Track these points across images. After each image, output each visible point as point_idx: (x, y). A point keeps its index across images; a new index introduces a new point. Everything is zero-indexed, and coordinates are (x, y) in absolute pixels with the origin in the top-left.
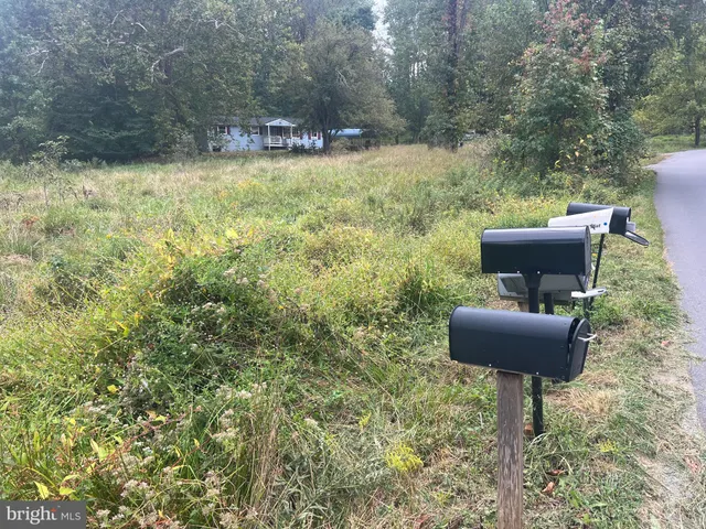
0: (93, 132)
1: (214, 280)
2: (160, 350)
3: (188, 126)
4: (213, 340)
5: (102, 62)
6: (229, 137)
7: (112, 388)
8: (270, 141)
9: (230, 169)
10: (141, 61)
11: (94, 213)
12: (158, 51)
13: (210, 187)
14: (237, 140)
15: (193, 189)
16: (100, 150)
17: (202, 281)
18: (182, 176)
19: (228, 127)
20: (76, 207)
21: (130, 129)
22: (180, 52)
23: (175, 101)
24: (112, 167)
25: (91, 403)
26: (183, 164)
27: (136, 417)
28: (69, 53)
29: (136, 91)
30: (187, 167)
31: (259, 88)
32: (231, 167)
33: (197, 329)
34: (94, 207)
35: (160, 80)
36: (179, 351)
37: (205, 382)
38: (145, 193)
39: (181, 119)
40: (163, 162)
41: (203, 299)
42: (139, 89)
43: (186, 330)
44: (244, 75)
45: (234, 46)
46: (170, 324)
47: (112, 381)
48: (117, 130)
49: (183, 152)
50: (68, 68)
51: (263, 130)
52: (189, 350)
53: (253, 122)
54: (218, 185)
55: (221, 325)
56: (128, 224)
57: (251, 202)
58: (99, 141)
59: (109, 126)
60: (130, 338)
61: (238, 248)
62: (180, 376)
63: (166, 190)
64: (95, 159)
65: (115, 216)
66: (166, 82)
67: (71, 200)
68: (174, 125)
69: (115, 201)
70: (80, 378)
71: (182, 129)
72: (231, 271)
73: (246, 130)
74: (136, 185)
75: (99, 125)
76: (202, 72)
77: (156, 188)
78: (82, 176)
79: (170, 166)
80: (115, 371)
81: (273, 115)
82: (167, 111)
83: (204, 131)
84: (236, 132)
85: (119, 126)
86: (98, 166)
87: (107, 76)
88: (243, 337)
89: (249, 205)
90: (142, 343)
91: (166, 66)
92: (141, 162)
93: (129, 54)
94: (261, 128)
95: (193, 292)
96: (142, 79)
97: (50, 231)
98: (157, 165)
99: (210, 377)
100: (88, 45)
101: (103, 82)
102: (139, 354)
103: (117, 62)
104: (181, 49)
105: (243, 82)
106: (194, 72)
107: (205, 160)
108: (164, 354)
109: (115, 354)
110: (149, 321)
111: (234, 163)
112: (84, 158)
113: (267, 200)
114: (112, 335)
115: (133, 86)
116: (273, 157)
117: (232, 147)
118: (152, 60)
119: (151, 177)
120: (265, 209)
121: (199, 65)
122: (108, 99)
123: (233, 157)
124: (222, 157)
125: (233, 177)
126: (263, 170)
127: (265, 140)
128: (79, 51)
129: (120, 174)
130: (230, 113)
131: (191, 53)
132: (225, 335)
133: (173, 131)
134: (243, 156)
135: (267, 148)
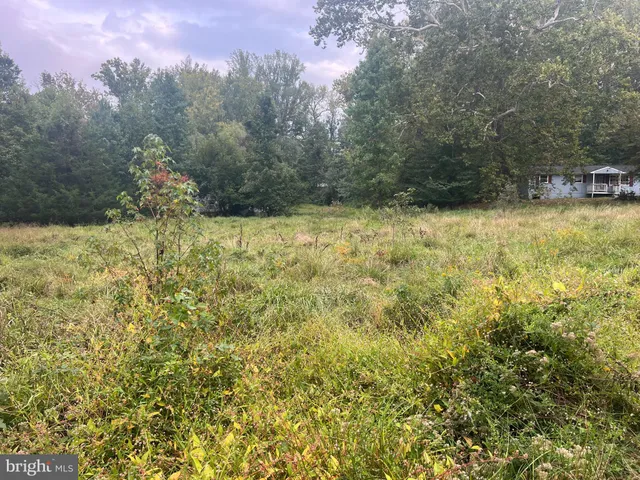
0: (432, 184)
1: (540, 330)
2: (481, 384)
3: (511, 176)
4: (532, 388)
5: (446, 127)
6: (550, 186)
7: (438, 407)
8: (593, 188)
9: (548, 216)
10: (476, 122)
11: (427, 251)
12: (493, 114)
13: (528, 233)
14: (558, 188)
15: (512, 234)
16: (434, 198)
17: (528, 329)
18: (502, 221)
19: (550, 177)
20: (414, 244)
21: (460, 181)
22: (512, 112)
23: (502, 155)
24: (442, 212)
25: (420, 415)
26: (504, 211)
27: (456, 440)
28: (422, 123)
29: (469, 147)
30: (507, 213)
31: (587, 138)
32: (551, 213)
33: (516, 372)
34: (427, 245)
35: (491, 138)
36: (498, 390)
37: (521, 427)
38: (469, 236)
39: (506, 171)
40: (486, 208)
41: (525, 345)
42: (472, 146)
43: (506, 371)
44: (573, 127)
45: (565, 101)
46: (493, 363)
47: (438, 402)
48: (449, 182)
49: (505, 200)
50: (420, 133)
51: (587, 178)
52: (508, 391)
53: (578, 171)
54: (536, 231)
55: (541, 374)
56: (453, 262)
57: (569, 250)
58: (434, 191)
59: (444, 178)
60: (457, 367)
61: (564, 301)
62: (497, 413)
63: (487, 234)
64: (430, 205)
65: (442, 254)
66: (497, 139)
67: (410, 238)
68: (497, 176)
69: (444, 241)
70: (415, 392)
71: (506, 179)
72: (558, 323)
73: (569, 178)
74: (461, 228)
75: (436, 177)
76: (530, 128)
77: (478, 231)
78: (419, 219)
79: (492, 213)
80: (441, 393)
81: (599, 163)
82: (494, 164)
83: (526, 180)
84: (558, 182)
85: (452, 179)
86: (431, 211)
87: (448, 138)
88: (561, 391)
89: (568, 253)
90: (466, 374)
91: (498, 126)
92: (467, 208)
93: (467, 119)
94: (585, 176)
95: (515, 336)
96: (476, 138)
97: (395, 262)
98: (480, 211)
99: (526, 422)
100: (437, 115)
101: (444, 142)
102: (462, 383)
103: (457, 127)
104: (513, 110)
105: (571, 135)
106: (523, 128)
107: (525, 207)
108: (485, 389)
109: (443, 379)
110: (474, 355)
111: (553, 210)
112: (422, 205)
113: (588, 248)
114: (443, 361)
115: (467, 144)
116: (597, 204)
117: (553, 195)
118: (486, 121)
119: (473, 221)
120: (585, 259)
121: (528, 122)
122: (446, 158)
123: (552, 204)
124: (540, 204)
125: (551, 225)
126: (585, 218)
127: (589, 188)
128: (430, 120)
129: (449, 218)
130: (555, 163)
131: (522, 112)
132: (545, 385)
133: (496, 180)
134: (565, 204)
135: (589, 196)
